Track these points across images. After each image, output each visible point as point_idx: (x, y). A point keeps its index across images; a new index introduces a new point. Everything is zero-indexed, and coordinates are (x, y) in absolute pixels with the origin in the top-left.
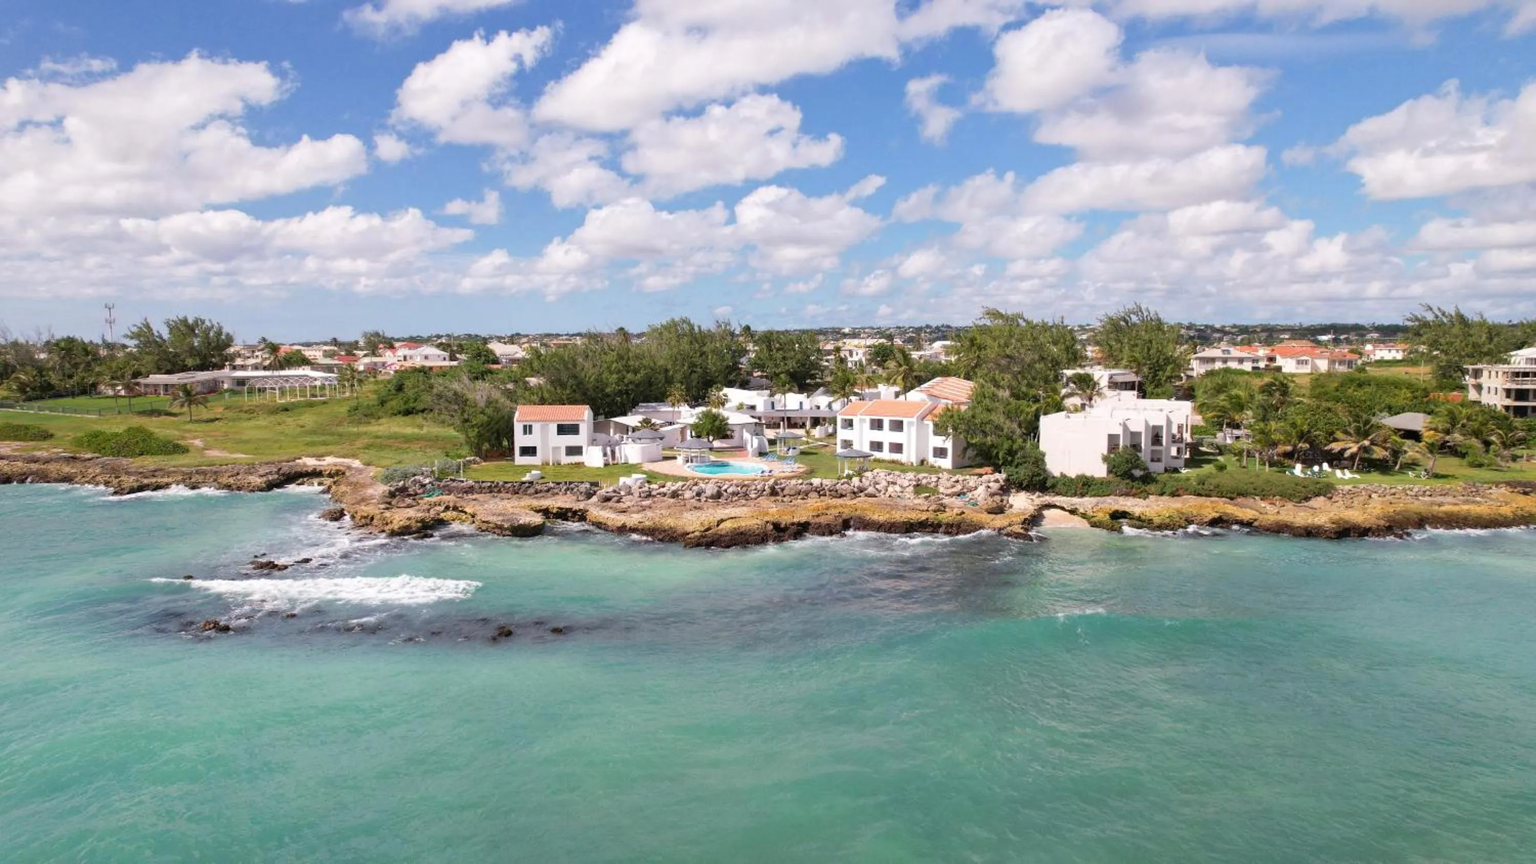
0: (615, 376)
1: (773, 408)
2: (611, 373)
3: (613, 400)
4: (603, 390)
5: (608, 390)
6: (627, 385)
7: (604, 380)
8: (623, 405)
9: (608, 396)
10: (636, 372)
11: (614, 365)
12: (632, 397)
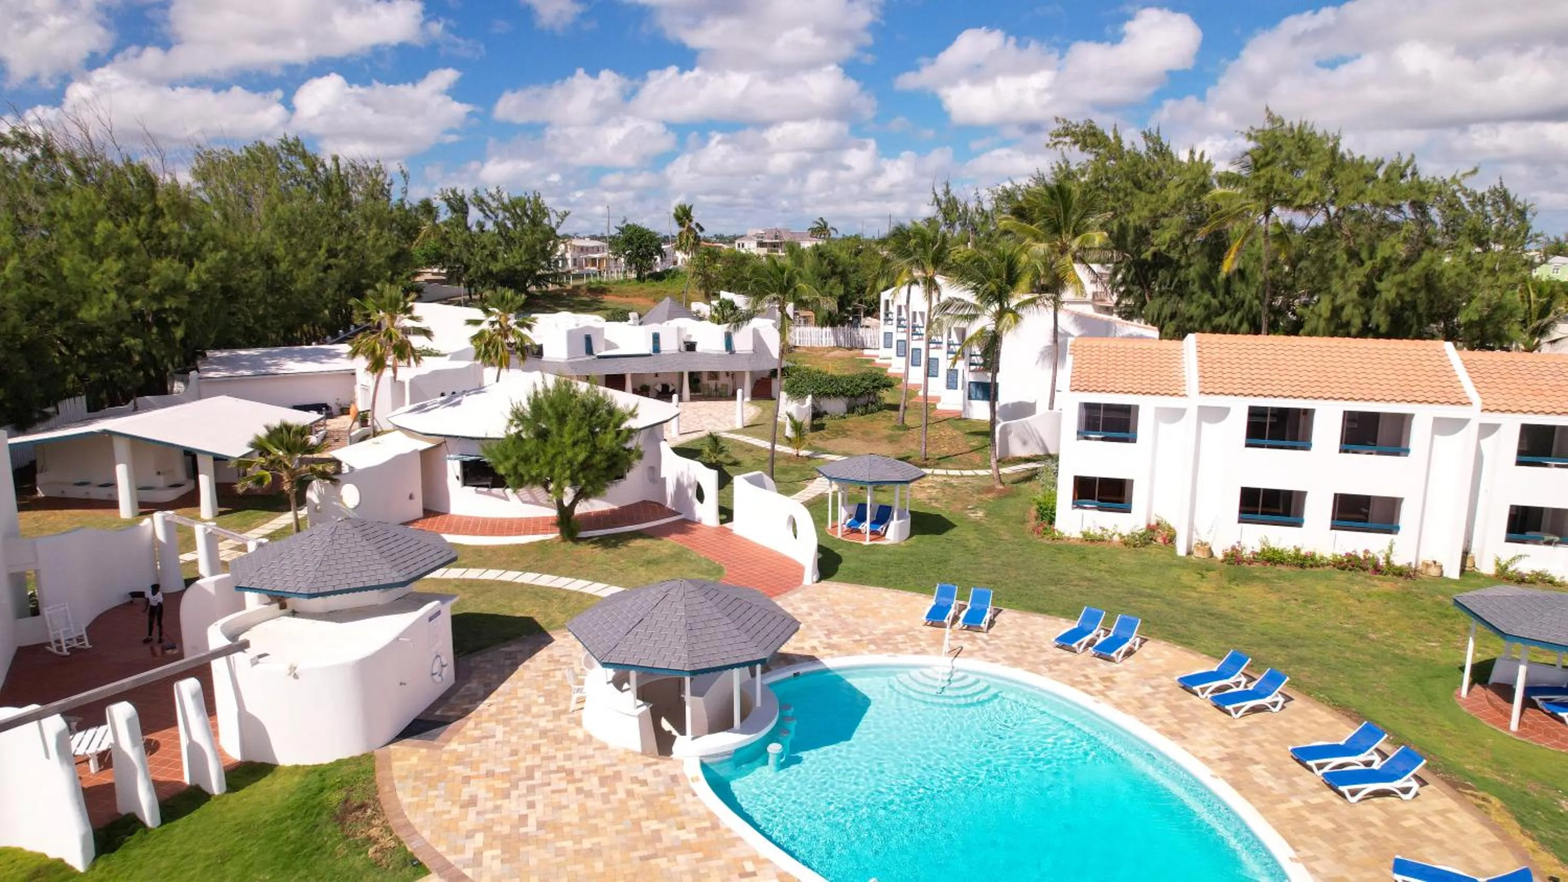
0: (113, 265)
1: (589, 351)
2: (95, 254)
3: (115, 345)
4: (66, 314)
5: (90, 313)
6: (159, 298)
7: (72, 281)
8: (149, 360)
9: (90, 332)
10: (189, 257)
11: (103, 227)
12: (179, 333)
